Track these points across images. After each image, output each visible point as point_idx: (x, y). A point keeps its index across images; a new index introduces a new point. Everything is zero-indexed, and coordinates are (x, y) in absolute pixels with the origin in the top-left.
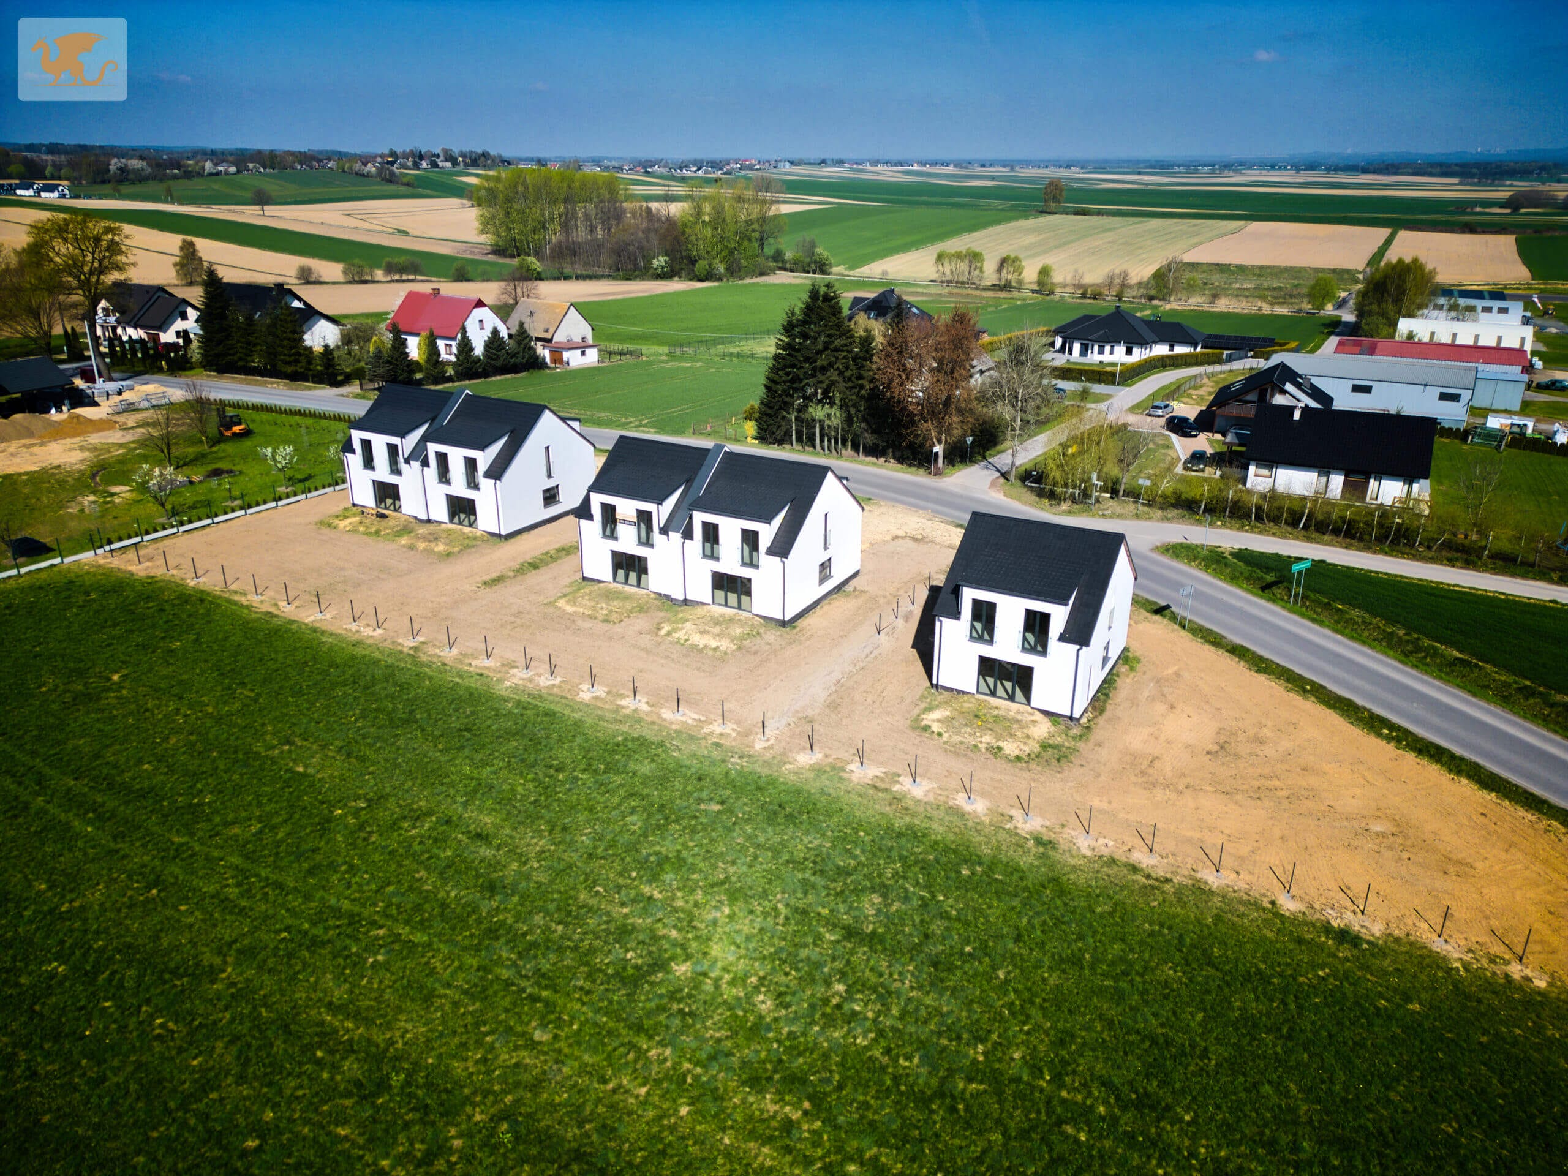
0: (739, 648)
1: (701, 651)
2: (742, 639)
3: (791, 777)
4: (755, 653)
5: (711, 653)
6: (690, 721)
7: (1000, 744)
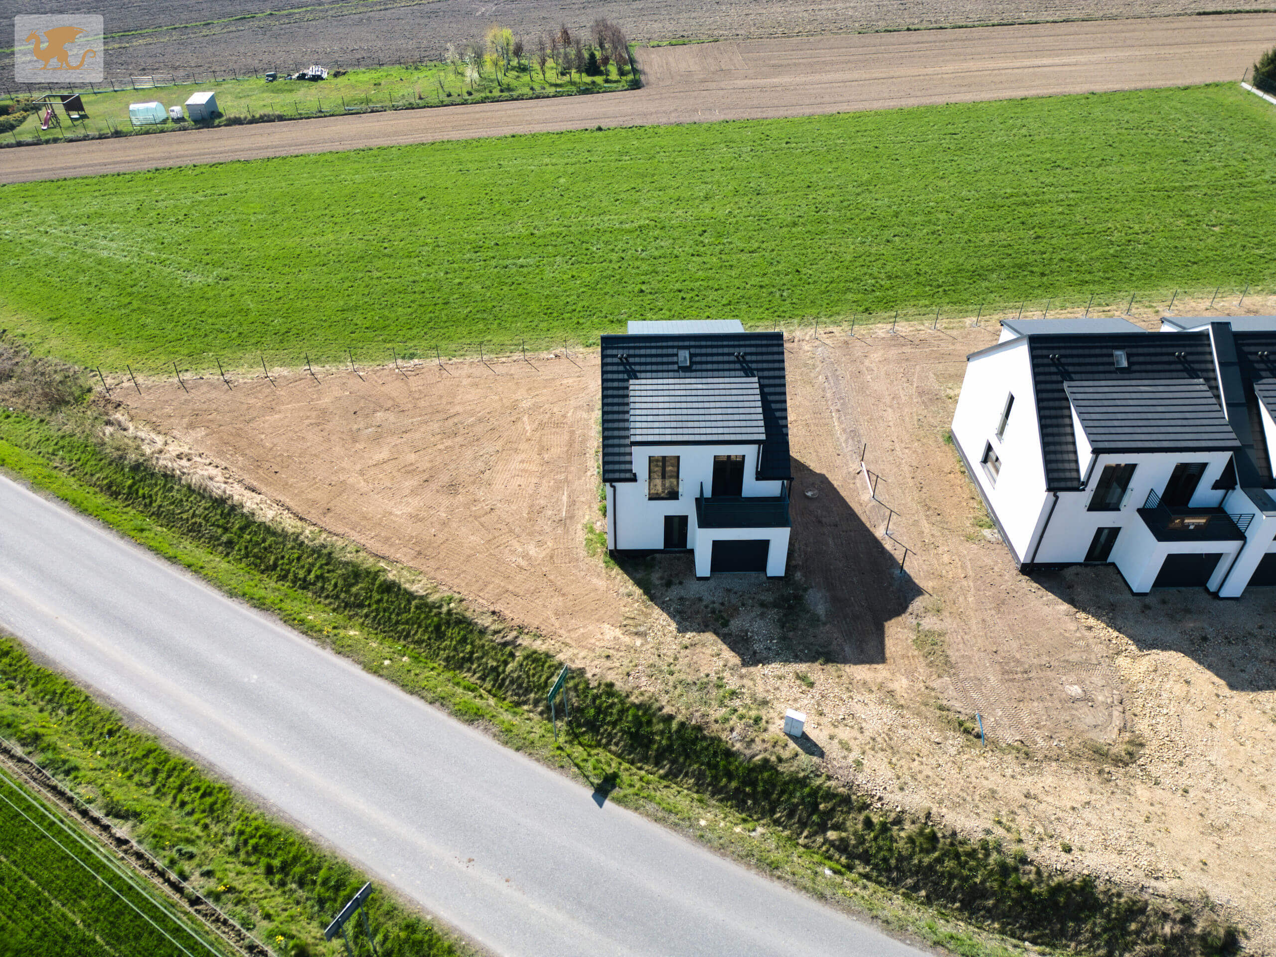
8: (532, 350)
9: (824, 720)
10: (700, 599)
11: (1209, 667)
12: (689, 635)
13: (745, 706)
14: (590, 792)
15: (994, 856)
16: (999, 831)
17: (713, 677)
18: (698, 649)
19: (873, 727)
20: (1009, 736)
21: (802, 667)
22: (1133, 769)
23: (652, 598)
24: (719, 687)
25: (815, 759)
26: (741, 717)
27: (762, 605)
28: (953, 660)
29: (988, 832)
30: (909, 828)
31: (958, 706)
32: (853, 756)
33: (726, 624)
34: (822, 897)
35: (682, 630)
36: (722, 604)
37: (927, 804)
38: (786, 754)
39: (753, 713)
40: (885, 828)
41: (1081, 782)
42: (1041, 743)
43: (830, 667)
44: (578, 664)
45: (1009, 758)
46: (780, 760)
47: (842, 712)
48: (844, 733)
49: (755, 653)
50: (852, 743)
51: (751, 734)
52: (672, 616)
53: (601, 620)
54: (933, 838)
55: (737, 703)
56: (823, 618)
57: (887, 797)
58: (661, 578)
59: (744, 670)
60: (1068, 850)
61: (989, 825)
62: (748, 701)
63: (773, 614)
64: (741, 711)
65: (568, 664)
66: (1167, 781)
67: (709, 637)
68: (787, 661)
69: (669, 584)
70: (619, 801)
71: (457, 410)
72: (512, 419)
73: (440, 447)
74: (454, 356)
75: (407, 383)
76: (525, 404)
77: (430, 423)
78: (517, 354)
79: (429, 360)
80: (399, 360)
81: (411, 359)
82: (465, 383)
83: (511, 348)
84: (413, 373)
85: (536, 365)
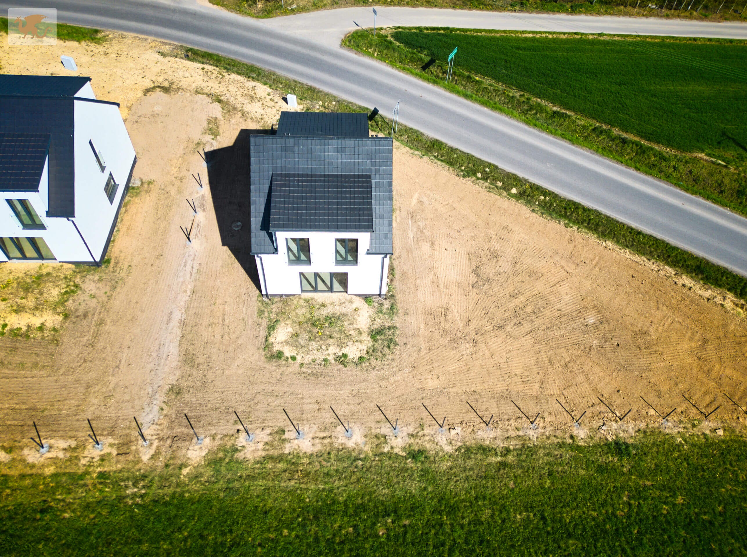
0: (66, 316)
1: (26, 336)
2: (62, 302)
3: (195, 487)
4: (85, 316)
5: (39, 335)
6: (61, 455)
8: (484, 450)
14: (380, 113)
16: (224, 75)
22: (157, 85)
29: (229, 75)
37: (247, 83)
41: (182, 83)
60: (203, 69)
61: (227, 77)
70: (368, 109)
71: (528, 341)
72: (473, 326)
73: (522, 298)
74: (571, 446)
75: (596, 390)
76: (465, 348)
77: (543, 327)
78: (501, 444)
79: (596, 439)
80: (630, 441)
81: (617, 443)
82: (536, 386)
83: (510, 458)
84: (598, 408)
85: (473, 415)
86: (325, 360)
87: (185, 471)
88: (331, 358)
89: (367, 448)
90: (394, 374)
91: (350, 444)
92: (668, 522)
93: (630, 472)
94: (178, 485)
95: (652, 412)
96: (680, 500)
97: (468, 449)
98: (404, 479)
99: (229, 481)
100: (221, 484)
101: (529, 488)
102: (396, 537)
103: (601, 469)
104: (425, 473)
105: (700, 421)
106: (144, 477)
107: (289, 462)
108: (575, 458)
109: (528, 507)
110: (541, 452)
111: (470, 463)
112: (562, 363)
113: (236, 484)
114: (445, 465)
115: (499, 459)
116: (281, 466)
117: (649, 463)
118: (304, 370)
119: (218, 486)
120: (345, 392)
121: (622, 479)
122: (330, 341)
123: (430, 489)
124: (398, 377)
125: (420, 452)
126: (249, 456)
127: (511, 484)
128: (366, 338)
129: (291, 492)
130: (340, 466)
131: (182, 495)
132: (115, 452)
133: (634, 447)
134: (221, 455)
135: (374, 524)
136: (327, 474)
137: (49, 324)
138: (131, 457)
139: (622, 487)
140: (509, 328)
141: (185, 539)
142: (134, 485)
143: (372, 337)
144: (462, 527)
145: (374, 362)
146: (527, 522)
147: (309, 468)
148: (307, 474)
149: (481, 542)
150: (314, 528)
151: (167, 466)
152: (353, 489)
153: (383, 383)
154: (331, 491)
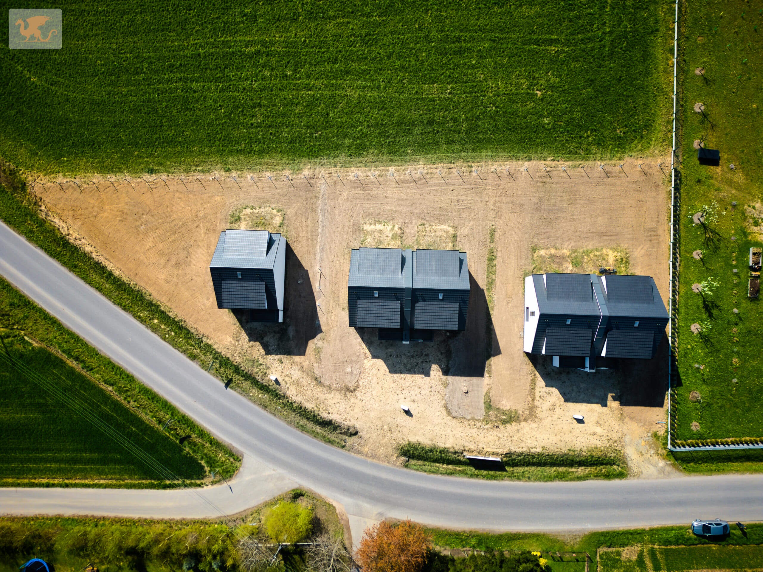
1: (375, 221)
3: (305, 161)
5: (371, 221)
6: (350, 174)
7: (252, 211)
8: (203, 171)
9: (283, 375)
10: (256, 329)
11: (387, 365)
12: (252, 342)
13: (264, 369)
14: (224, 385)
15: (313, 413)
16: (315, 408)
17: (256, 358)
18: (254, 348)
19: (295, 378)
20: (327, 383)
21: (281, 356)
22: (353, 394)
23: (242, 327)
24: (257, 362)
25: (278, 386)
26: (262, 372)
27: (275, 332)
28: (321, 358)
29: (313, 408)
30: (296, 405)
31: (317, 373)
32: (288, 385)
33: (262, 339)
34: (275, 415)
35: (250, 341)
36: (263, 331)
37: (301, 400)
38: (271, 384)
39: (265, 371)
40: (291, 403)
41: (339, 397)
42: (335, 385)
43: (289, 356)
44: (219, 351)
45: (325, 389)
46: (269, 385)
47: (288, 372)
48: (287, 379)
49: (269, 350)
50: (288, 382)
51: (263, 377)
52: (247, 335)
53: (226, 334)
54: (301, 408)
55: (261, 367)
56: (291, 338)
57: (293, 397)
58: (245, 319)
59: (265, 356)
60: (329, 413)
61: (314, 406)
62: (264, 367)
63: (277, 336)
64: (262, 370)
65: (217, 349)
66: (359, 398)
67: (258, 343)
68: (277, 354)
69: (247, 322)
70: (231, 388)
71: (174, 216)
72: (196, 225)
73: (170, 240)
74: (170, 172)
75: (152, 194)
76: (201, 214)
77: (165, 224)
78: (196, 174)
79: (159, 175)
80: (147, 174)
81: (152, 173)
82: (176, 196)
83: (194, 168)
84: (154, 187)
85: (204, 185)
86: (260, 208)
87: (309, 167)
88: (258, 208)
89: (246, 173)
90: (232, 202)
91: (252, 175)
92: (144, 145)
93: (151, 163)
94: (310, 162)
95: (133, 185)
96: (136, 153)
97: (209, 171)
98: (233, 162)
99: (294, 163)
100: (296, 162)
101: (190, 158)
102: (238, 143)
103: (161, 164)
104: (226, 164)
105: (115, 181)
106: (322, 165)
107: (274, 169)
108: (170, 168)
109: (191, 152)
110: (182, 171)
111: (209, 167)
112: (162, 206)
113: (291, 162)
114: (219, 166)
115: (198, 168)
116: (276, 168)
117: (142, 166)
118: (268, 205)
119: (298, 161)
120: (253, 194)
121: (155, 161)
122: (257, 215)
123: (225, 159)
124: (231, 201)
125: (227, 171)
126: (288, 171)
127: (196, 159)
128: (242, 217)
129: (273, 158)
130: (256, 167)
131: (309, 159)
132: (333, 174)
133: (146, 172)
134: (297, 172)
135: (245, 147)
136: (260, 164)
137: (368, 225)
138: (327, 172)
139: (156, 157)
140: (181, 223)
141: (306, 145)
142: (324, 163)
143: (240, 218)
144: (216, 146)
145: (240, 207)
146: (193, 147)
147: (267, 166)
148: (267, 164)
149: (210, 140)
150: (265, 147)
151: (315, 169)
152: (251, 159)
153: (237, 198)
154: (259, 158)
